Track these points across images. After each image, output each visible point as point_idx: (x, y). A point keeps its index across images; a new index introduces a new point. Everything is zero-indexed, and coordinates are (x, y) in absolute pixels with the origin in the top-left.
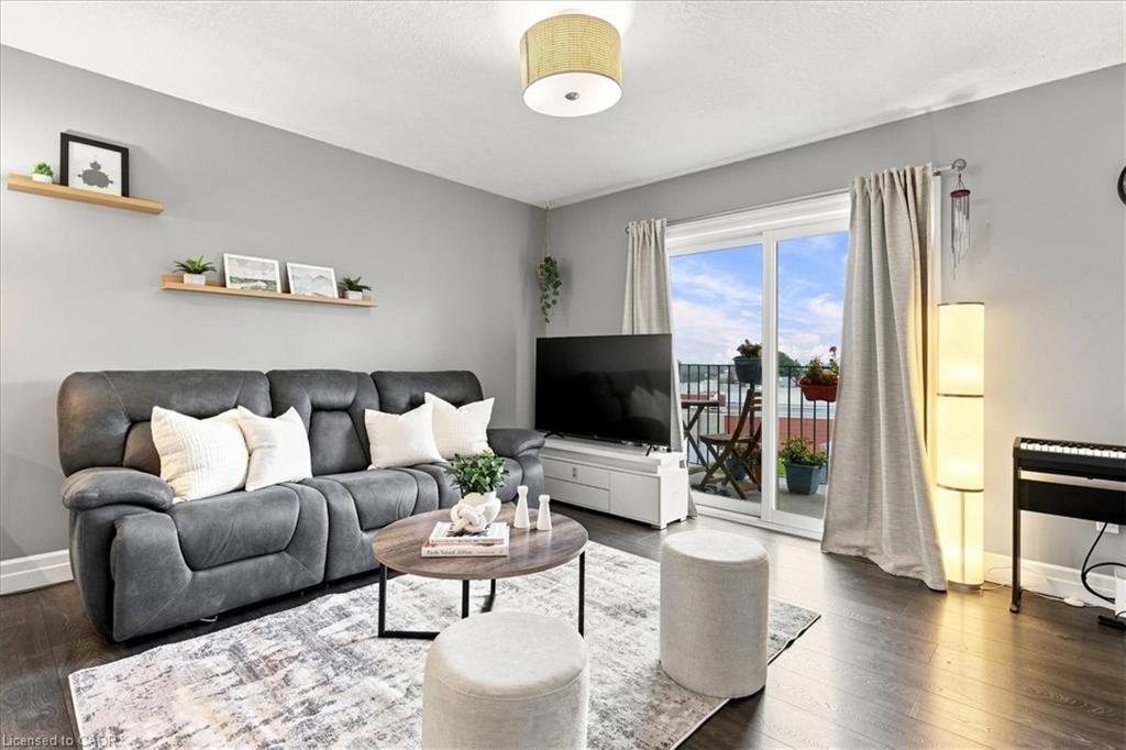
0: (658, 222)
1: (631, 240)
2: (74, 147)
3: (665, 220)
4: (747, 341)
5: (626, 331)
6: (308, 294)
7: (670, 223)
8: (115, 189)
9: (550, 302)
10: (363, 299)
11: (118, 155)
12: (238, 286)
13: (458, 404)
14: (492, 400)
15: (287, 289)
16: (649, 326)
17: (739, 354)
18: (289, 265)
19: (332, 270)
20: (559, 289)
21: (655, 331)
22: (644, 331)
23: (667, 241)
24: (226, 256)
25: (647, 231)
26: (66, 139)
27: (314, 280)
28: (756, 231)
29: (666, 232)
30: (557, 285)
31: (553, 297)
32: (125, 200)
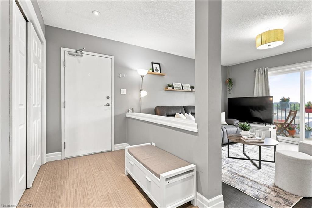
0: (266, 69)
1: (256, 73)
2: (154, 64)
3: (268, 68)
4: (283, 97)
5: (255, 96)
6: (186, 90)
7: (269, 68)
9: (230, 89)
10: (195, 90)
11: (159, 65)
12: (176, 89)
14: (225, 112)
15: (183, 89)
16: (262, 94)
17: (281, 101)
18: (182, 84)
19: (189, 85)
20: (232, 86)
21: (264, 95)
22: (261, 96)
23: (268, 73)
24: (173, 83)
25: (262, 71)
26: (152, 63)
27: (187, 87)
28: (299, 69)
29: (268, 70)
30: (232, 85)
31: (231, 88)
32: (161, 74)
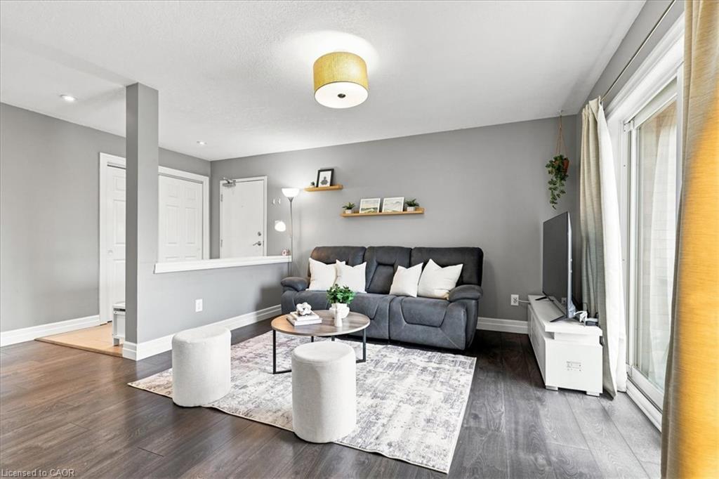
2: (321, 173)
6: (389, 211)
8: (328, 185)
10: (416, 210)
11: (330, 172)
12: (363, 212)
13: (443, 266)
14: (462, 265)
15: (381, 211)
18: (384, 199)
19: (402, 198)
24: (361, 200)
26: (319, 171)
27: (394, 204)
32: (332, 187)
